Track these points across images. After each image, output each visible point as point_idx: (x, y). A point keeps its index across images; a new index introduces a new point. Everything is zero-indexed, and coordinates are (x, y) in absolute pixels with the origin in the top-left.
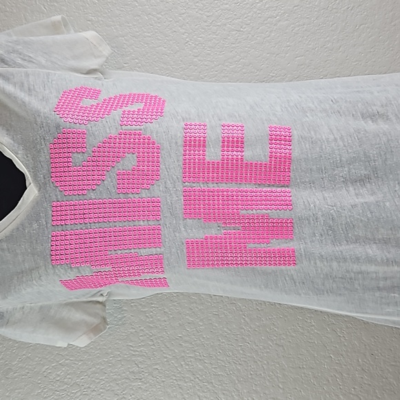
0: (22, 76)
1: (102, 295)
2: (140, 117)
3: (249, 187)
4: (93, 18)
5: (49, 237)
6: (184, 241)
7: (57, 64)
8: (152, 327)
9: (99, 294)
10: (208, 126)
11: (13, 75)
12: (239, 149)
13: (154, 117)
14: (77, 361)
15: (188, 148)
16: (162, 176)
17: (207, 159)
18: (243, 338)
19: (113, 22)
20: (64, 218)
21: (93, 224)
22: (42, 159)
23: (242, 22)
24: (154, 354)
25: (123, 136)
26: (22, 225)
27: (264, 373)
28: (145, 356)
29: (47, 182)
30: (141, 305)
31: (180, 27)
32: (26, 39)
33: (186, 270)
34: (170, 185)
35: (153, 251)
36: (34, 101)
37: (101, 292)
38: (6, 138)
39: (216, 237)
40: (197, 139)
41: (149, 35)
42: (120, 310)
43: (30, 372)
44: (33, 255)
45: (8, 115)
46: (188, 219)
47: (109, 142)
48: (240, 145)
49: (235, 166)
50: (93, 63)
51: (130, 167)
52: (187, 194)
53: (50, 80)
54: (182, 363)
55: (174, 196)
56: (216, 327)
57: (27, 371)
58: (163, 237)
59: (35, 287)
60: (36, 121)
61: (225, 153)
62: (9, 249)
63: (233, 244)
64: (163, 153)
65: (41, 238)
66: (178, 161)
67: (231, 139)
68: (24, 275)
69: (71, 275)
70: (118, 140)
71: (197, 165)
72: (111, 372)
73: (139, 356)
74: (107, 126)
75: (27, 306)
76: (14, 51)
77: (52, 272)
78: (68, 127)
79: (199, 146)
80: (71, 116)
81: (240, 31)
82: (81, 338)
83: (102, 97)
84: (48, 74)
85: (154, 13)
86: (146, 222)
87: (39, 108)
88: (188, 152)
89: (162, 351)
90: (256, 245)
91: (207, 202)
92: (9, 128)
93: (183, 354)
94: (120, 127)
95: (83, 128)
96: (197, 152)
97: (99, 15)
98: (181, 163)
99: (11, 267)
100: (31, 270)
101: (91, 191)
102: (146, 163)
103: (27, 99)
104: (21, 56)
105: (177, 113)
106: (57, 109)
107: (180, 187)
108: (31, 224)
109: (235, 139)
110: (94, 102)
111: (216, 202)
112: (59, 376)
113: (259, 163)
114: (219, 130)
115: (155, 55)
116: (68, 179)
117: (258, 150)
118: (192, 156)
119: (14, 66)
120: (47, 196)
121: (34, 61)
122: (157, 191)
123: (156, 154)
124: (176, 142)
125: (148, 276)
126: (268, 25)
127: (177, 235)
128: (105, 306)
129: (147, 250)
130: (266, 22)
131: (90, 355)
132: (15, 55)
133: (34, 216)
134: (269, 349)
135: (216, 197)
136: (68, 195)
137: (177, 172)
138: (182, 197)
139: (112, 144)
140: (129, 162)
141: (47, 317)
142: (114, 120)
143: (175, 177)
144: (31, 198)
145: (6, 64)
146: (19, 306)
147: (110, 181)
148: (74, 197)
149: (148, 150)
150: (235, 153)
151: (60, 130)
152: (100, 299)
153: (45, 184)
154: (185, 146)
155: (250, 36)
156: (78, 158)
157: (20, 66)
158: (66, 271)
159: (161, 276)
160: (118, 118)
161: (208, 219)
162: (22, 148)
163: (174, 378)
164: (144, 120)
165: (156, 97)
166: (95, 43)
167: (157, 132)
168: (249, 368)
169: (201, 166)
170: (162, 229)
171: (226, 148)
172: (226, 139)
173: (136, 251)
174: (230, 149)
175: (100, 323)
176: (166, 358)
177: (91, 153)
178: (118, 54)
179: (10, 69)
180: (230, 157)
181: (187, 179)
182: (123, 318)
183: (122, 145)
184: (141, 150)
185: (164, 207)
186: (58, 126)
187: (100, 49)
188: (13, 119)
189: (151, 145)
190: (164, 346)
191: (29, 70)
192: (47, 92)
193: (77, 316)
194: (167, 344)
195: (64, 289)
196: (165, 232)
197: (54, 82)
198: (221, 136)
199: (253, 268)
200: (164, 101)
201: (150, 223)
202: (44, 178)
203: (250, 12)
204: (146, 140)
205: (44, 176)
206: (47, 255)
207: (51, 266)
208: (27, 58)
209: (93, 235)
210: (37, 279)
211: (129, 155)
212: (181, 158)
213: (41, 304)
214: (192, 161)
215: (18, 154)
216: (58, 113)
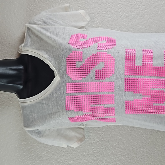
0: (53, 29)
1: (83, 125)
2: (106, 46)
3: (154, 78)
4: (81, 5)
5: (64, 98)
6: (124, 101)
7: (67, 24)
8: (102, 140)
9: (82, 124)
10: (136, 51)
11: (49, 28)
12: (150, 61)
13: (112, 46)
14: (70, 154)
15: (127, 60)
16: (115, 72)
17: (136, 65)
18: (143, 147)
19: (89, 7)
20: (72, 90)
21: (84, 93)
22: (62, 64)
23: (146, 7)
24: (103, 152)
25: (98, 54)
26: (53, 93)
27: (152, 163)
28: (99, 153)
29: (65, 74)
30: (98, 130)
31: (118, 9)
32: (54, 13)
33: (125, 115)
34: (118, 76)
35: (111, 105)
36: (59, 39)
37: (83, 124)
38: (46, 55)
39: (139, 100)
40: (132, 56)
41: (105, 13)
42: (89, 132)
43: (50, 158)
44: (57, 106)
45: (47, 45)
46: (126, 92)
47: (92, 57)
48: (151, 59)
49: (148, 68)
50: (82, 24)
51: (101, 68)
52: (126, 80)
53: (65, 31)
54: (116, 157)
55: (120, 81)
56: (131, 141)
57: (48, 157)
58: (115, 100)
59: (57, 120)
60: (60, 48)
61: (144, 62)
62: (46, 103)
63: (147, 104)
64: (116, 62)
65: (61, 99)
66: (123, 66)
67: (147, 56)
68: (52, 115)
69: (74, 115)
70: (96, 56)
71: (131, 68)
72: (84, 159)
73: (97, 153)
74: (92, 50)
75: (52, 129)
76: (49, 19)
77: (66, 113)
78: (75, 50)
79: (132, 59)
80: (76, 45)
81: (145, 11)
82: (75, 143)
83: (88, 38)
84: (64, 28)
85: (107, 3)
86: (107, 93)
87: (62, 42)
88: (127, 62)
89: (107, 151)
90: (157, 104)
91: (135, 84)
92: (47, 51)
93: (116, 153)
94: (97, 50)
95: (81, 51)
96: (131, 62)
97: (84, 4)
98: (124, 67)
99: (46, 111)
100: (56, 113)
101: (84, 78)
102: (108, 66)
103: (56, 38)
104: (53, 21)
105: (122, 45)
106: (70, 42)
107: (123, 77)
108: (56, 92)
109: (149, 56)
110: (85, 40)
111: (139, 84)
112: (62, 160)
113: (160, 67)
114: (141, 52)
115: (107, 21)
116: (74, 73)
117: (159, 61)
118: (129, 64)
119: (49, 25)
120: (64, 80)
121: (58, 23)
122: (112, 79)
123: (113, 62)
124: (122, 57)
125: (107, 117)
126: (157, 8)
127: (121, 98)
128: (84, 130)
129: (108, 105)
130: (156, 7)
131: (75, 152)
132: (50, 20)
133: (58, 89)
134: (155, 152)
135: (139, 82)
136: (74, 80)
137: (122, 71)
138: (124, 82)
139: (94, 58)
140: (101, 66)
141: (60, 134)
142: (95, 47)
143: (121, 73)
144: (57, 81)
145: (46, 24)
146: (48, 128)
147: (92, 74)
148: (76, 81)
149: (110, 61)
150: (148, 62)
151: (71, 51)
152: (82, 127)
153: (63, 75)
154: (126, 59)
155: (149, 13)
156: (78, 64)
157: (52, 25)
158: (72, 113)
159: (113, 117)
160: (96, 47)
161: (135, 91)
162: (53, 59)
163: (112, 163)
164: (108, 47)
165: (111, 38)
166: (84, 15)
167: (113, 53)
168: (146, 160)
169: (133, 68)
170: (115, 96)
171: (144, 60)
172: (145, 56)
173: (103, 105)
174: (146, 60)
175: (83, 137)
176: (108, 154)
177: (85, 62)
178: (91, 21)
179: (48, 26)
180: (146, 64)
181: (126, 74)
182: (90, 136)
183: (98, 58)
184: (106, 60)
185: (116, 86)
186: (70, 50)
187: (86, 18)
188: (49, 47)
189: (111, 59)
190: (108, 149)
191: (56, 27)
192: (65, 35)
193: (73, 134)
194: (109, 148)
195: (69, 122)
196: (116, 97)
197: (67, 31)
198: (142, 55)
199: (155, 115)
200: (115, 40)
201: (109, 93)
202: (63, 73)
203: (149, 3)
204: (109, 56)
205: (63, 72)
206: (64, 106)
207: (65, 111)
208: (55, 21)
209: (84, 98)
210: (58, 117)
211: (101, 63)
212: (124, 64)
213: (57, 128)
214: (129, 66)
215: (51, 62)
216: (70, 44)
